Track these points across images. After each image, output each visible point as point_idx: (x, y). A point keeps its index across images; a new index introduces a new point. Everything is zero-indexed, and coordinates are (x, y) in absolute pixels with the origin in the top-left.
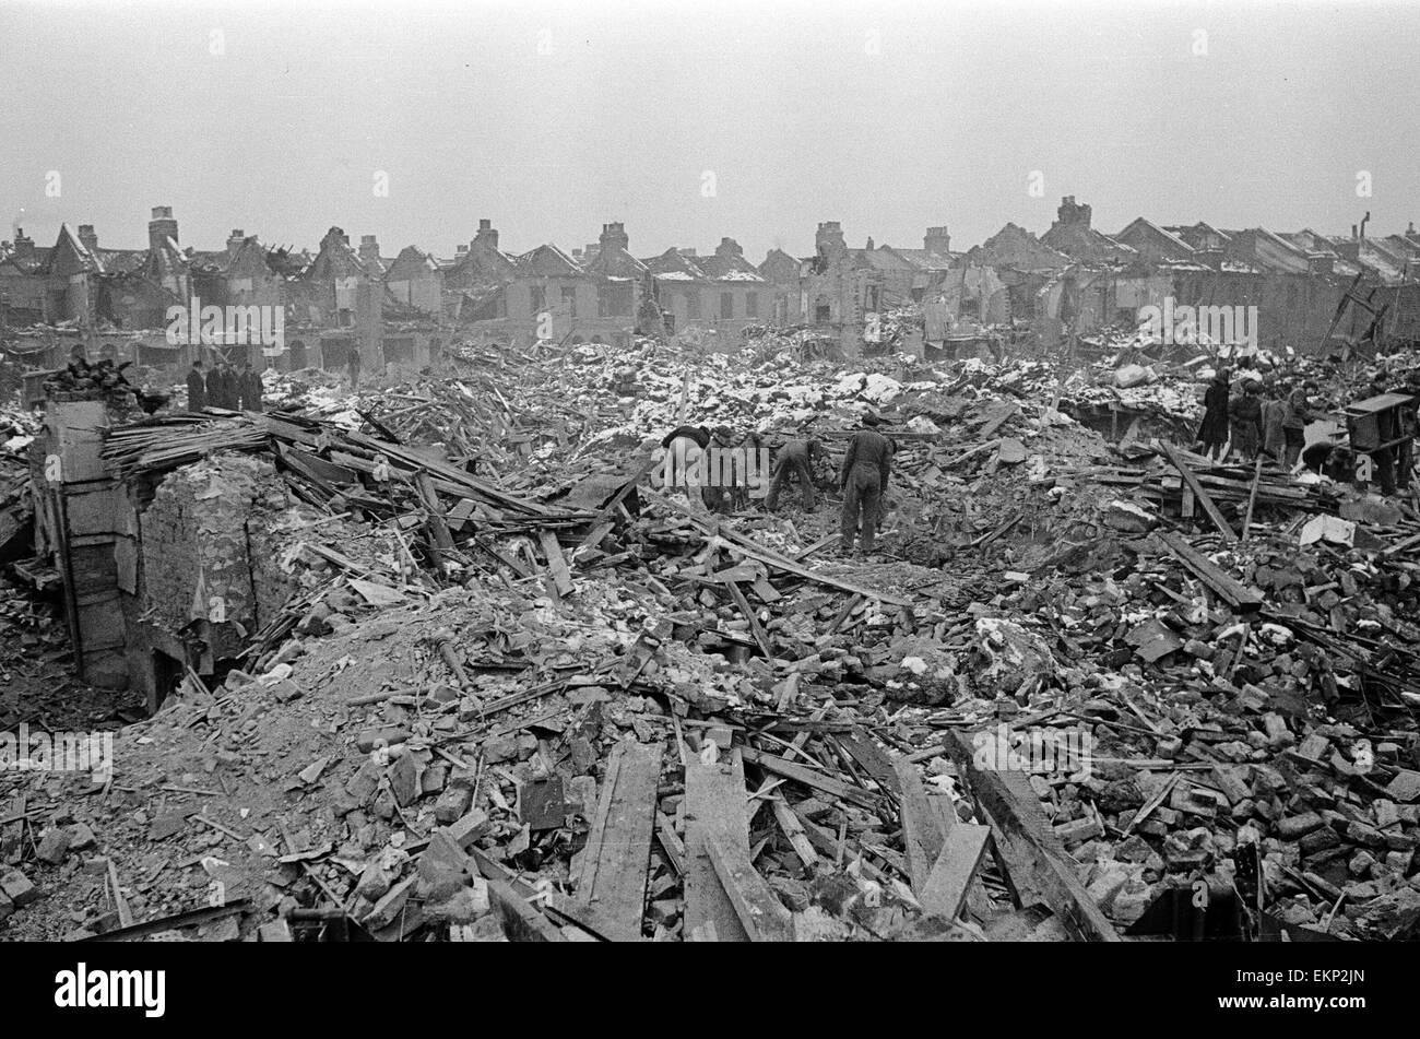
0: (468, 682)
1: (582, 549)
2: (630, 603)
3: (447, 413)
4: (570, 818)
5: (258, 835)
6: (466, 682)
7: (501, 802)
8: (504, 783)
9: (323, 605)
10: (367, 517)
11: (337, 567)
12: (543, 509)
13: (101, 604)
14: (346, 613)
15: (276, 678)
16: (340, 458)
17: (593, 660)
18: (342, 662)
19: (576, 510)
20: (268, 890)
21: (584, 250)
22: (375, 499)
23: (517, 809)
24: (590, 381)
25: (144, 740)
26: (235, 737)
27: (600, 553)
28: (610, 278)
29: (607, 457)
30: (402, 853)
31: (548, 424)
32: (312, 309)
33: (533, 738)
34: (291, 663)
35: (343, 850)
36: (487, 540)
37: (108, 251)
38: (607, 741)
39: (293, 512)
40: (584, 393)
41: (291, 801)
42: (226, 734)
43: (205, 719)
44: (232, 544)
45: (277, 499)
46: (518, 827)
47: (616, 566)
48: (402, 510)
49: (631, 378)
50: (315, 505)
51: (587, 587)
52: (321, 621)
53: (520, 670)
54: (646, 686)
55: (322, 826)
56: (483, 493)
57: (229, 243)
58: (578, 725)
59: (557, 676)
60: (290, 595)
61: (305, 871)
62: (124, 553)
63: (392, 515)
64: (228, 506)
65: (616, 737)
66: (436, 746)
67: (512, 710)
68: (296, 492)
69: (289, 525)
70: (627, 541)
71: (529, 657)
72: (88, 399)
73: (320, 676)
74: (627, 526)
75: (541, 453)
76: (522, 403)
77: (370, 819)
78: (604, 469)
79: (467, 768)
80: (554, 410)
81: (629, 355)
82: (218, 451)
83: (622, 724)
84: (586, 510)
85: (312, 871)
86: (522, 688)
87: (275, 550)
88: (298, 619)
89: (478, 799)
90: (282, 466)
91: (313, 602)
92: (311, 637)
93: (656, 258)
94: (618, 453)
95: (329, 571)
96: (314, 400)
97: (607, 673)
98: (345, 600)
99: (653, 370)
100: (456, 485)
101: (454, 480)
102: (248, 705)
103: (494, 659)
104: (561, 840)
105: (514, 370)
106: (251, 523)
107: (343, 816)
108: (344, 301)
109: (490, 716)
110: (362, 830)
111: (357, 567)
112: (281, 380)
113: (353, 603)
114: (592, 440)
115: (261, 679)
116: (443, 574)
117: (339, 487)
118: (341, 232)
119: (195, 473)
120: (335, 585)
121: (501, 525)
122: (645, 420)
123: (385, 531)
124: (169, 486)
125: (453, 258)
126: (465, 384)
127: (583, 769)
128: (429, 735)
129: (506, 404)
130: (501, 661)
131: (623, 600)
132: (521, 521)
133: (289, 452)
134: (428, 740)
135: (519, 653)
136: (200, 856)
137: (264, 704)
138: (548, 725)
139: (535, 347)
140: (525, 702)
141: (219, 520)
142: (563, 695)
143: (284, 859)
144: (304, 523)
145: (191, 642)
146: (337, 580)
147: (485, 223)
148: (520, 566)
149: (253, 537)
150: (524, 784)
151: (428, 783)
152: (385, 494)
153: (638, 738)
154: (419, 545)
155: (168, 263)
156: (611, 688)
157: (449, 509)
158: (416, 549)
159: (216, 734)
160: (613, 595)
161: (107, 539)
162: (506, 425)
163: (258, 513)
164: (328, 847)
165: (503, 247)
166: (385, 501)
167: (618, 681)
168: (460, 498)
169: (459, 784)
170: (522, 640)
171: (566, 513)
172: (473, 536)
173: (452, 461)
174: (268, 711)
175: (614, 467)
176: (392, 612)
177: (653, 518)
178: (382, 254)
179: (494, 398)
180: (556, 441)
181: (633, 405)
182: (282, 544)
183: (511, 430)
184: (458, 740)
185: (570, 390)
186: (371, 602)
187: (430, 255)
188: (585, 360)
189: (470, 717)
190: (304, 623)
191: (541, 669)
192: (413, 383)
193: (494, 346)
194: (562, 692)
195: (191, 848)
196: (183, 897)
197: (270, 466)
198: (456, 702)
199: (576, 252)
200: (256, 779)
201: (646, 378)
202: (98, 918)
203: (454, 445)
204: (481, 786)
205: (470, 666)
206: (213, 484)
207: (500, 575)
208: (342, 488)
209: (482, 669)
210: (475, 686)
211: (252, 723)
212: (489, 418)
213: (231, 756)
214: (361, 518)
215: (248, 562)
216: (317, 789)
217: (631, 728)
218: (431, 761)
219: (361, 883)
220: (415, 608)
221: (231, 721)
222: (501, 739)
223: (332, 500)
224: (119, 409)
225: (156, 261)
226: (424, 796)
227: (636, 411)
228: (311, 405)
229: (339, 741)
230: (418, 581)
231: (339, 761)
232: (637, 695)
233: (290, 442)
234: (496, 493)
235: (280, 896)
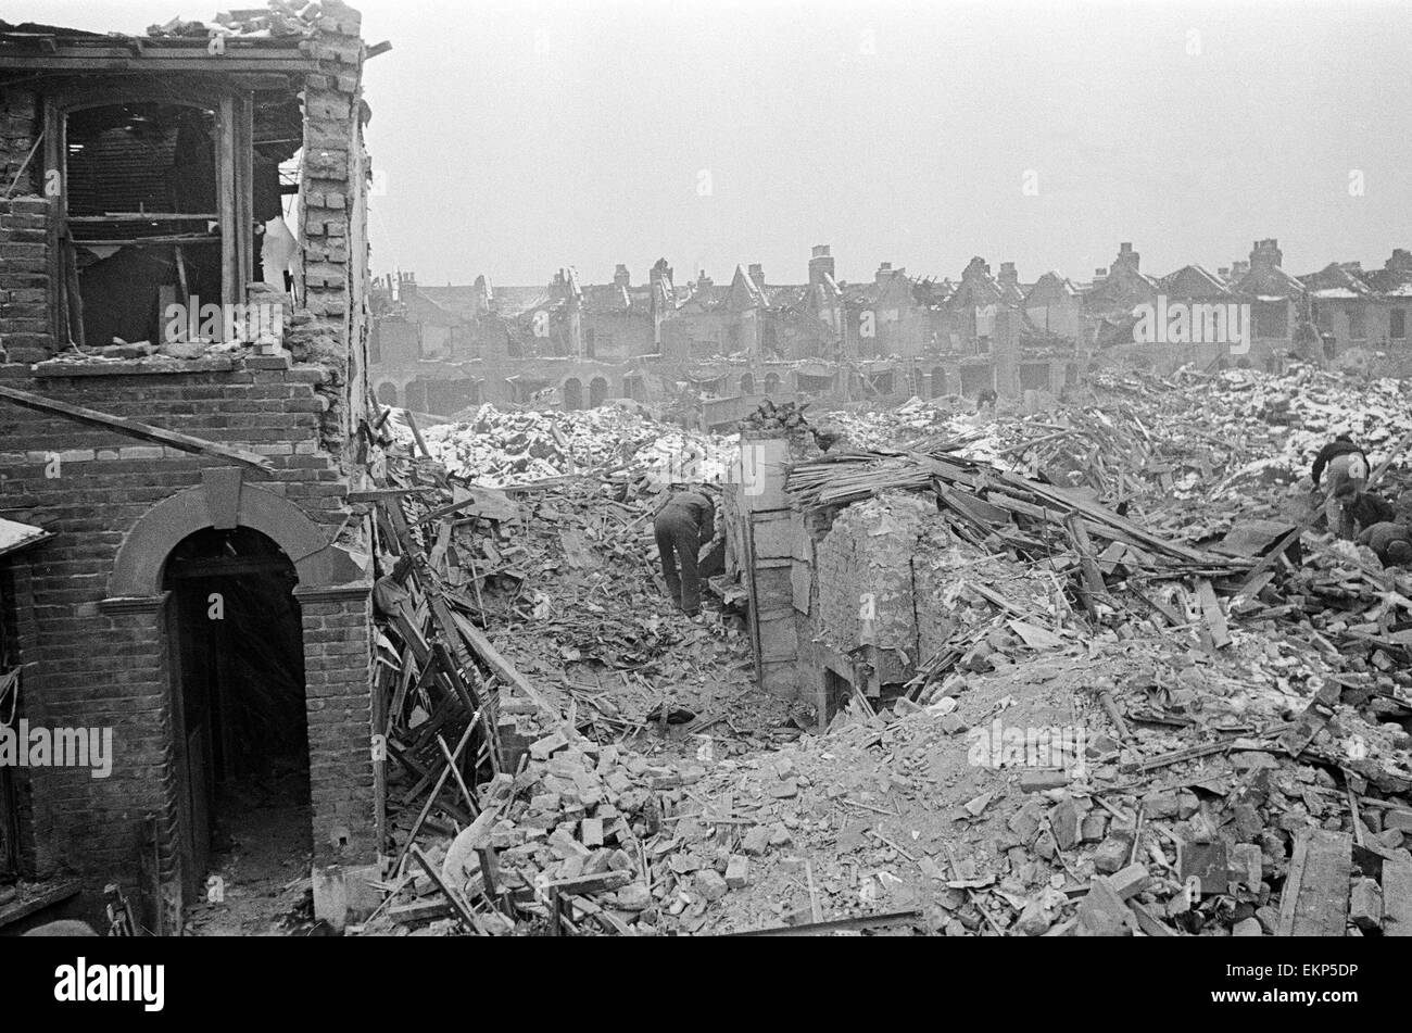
0: (1128, 735)
1: (1238, 601)
2: (1292, 660)
3: (1085, 441)
4: (1234, 886)
5: (928, 858)
6: (1126, 734)
7: (1162, 859)
8: (1165, 840)
9: (984, 643)
10: (1021, 557)
11: (996, 607)
12: (1196, 554)
13: (778, 621)
14: (1006, 653)
15: (942, 710)
16: (996, 499)
17: (1259, 724)
18: (1004, 702)
19: (1232, 557)
20: (937, 911)
21: (1231, 268)
22: (1028, 540)
23: (1178, 868)
24: (1237, 409)
25: (826, 756)
26: (907, 763)
27: (1258, 605)
28: (1260, 298)
29: (1260, 494)
30: (1061, 895)
31: (1191, 455)
32: (954, 337)
33: (1194, 798)
34: (955, 697)
35: (1005, 883)
36: (1139, 584)
37: (773, 287)
38: (1274, 810)
39: (954, 550)
40: (1231, 421)
41: (959, 830)
42: (899, 758)
43: (879, 743)
44: (900, 579)
45: (940, 538)
46: (1179, 887)
47: (1275, 619)
48: (1055, 552)
49: (1284, 406)
50: (974, 544)
51: (1245, 640)
52: (982, 658)
53: (1182, 727)
54: (1317, 756)
55: (986, 858)
56: (1135, 537)
57: (878, 275)
58: (1243, 791)
59: (1221, 738)
60: (953, 631)
61: (970, 897)
62: (800, 577)
63: (1045, 556)
64: (897, 543)
65: (1284, 807)
66: (1095, 794)
67: (1172, 767)
68: (956, 530)
69: (951, 563)
70: (1288, 591)
71: (1190, 714)
72: (774, 437)
73: (983, 714)
74: (1288, 576)
75: (1182, 485)
76: (1163, 432)
77: (1030, 857)
78: (1257, 509)
79: (1126, 820)
80: (1198, 439)
81: (1282, 381)
82: (888, 490)
83: (1291, 793)
84: (1243, 558)
85: (977, 899)
86: (1182, 746)
87: (937, 586)
88: (959, 656)
89: (1138, 852)
90: (942, 504)
91: (975, 640)
92: (972, 674)
93: (1314, 275)
94: (1272, 490)
95: (988, 610)
96: (955, 427)
97: (1274, 738)
98: (1005, 640)
99: (1309, 397)
100: (1107, 527)
101: (1106, 523)
102: (917, 733)
103: (1155, 714)
104: (1223, 906)
105: (1155, 398)
106: (917, 559)
107: (1006, 851)
108: (984, 329)
109: (1150, 771)
110: (1023, 867)
111: (1016, 608)
112: (924, 408)
113: (1013, 644)
114: (1239, 473)
115: (928, 709)
116: (1094, 618)
117: (995, 526)
118: (983, 261)
119: (868, 510)
120: (995, 624)
121: (1152, 570)
122: (1300, 453)
123: (1040, 573)
124: (845, 521)
125: (1090, 281)
126: (1103, 412)
127: (1249, 837)
128: (1089, 783)
129: (1147, 433)
130: (1162, 717)
131: (1285, 656)
132: (1174, 567)
133: (950, 492)
134: (1089, 788)
135: (1181, 710)
136: (877, 870)
137: (932, 734)
138: (1211, 787)
139: (1177, 374)
140: (1186, 761)
141: (888, 555)
142: (1227, 758)
143: (952, 884)
144: (964, 562)
145: (859, 665)
146: (996, 620)
147: (1126, 246)
148: (1173, 613)
149: (918, 572)
150: (1184, 843)
151: (1087, 830)
152: (1037, 535)
153: (1308, 810)
154: (1072, 588)
155: (825, 297)
156: (1278, 755)
157: (1100, 552)
158: (1071, 592)
159: (889, 757)
160: (1274, 650)
161: (785, 563)
162: (1146, 455)
163: (923, 550)
164: (992, 880)
165: (1143, 270)
166: (1038, 542)
167: (1286, 748)
168: (1112, 541)
169: (1119, 835)
170: (1183, 697)
171: (1222, 560)
172: (1124, 579)
173: (1103, 503)
174: (936, 741)
175: (1268, 506)
176: (1051, 656)
177: (1317, 568)
178: (1020, 280)
179: (1135, 427)
180: (1199, 472)
181: (1285, 435)
182: (944, 581)
183: (1152, 460)
184: (1118, 792)
185: (1215, 419)
186: (1030, 645)
187: (1067, 280)
188: (1232, 386)
189: (1132, 770)
190: (967, 659)
191: (1203, 729)
192: (1051, 411)
193: (1135, 373)
194: (1226, 754)
195: (869, 861)
196: (862, 906)
197: (933, 506)
198: (1116, 753)
199: (1223, 271)
200: (926, 804)
201: (1302, 406)
202: (792, 913)
203: (1091, 474)
204: (1141, 841)
205: (1130, 718)
206: (884, 522)
207: (1152, 622)
208: (998, 527)
209: (1141, 723)
210: (1136, 739)
211: (922, 751)
212: (1128, 447)
213: (903, 781)
214: (1015, 557)
215: (912, 595)
216: (982, 821)
217: (1300, 799)
218: (1091, 810)
219: (1022, 919)
220: (1074, 655)
221: (902, 747)
222: (1162, 795)
223: (988, 539)
224: (800, 446)
225: (814, 296)
226: (1083, 843)
227: (1289, 442)
228: (952, 432)
229: (1002, 778)
230: (1072, 625)
231: (1002, 798)
232: (1308, 765)
233: (950, 482)
234: (1148, 537)
235: (948, 918)
